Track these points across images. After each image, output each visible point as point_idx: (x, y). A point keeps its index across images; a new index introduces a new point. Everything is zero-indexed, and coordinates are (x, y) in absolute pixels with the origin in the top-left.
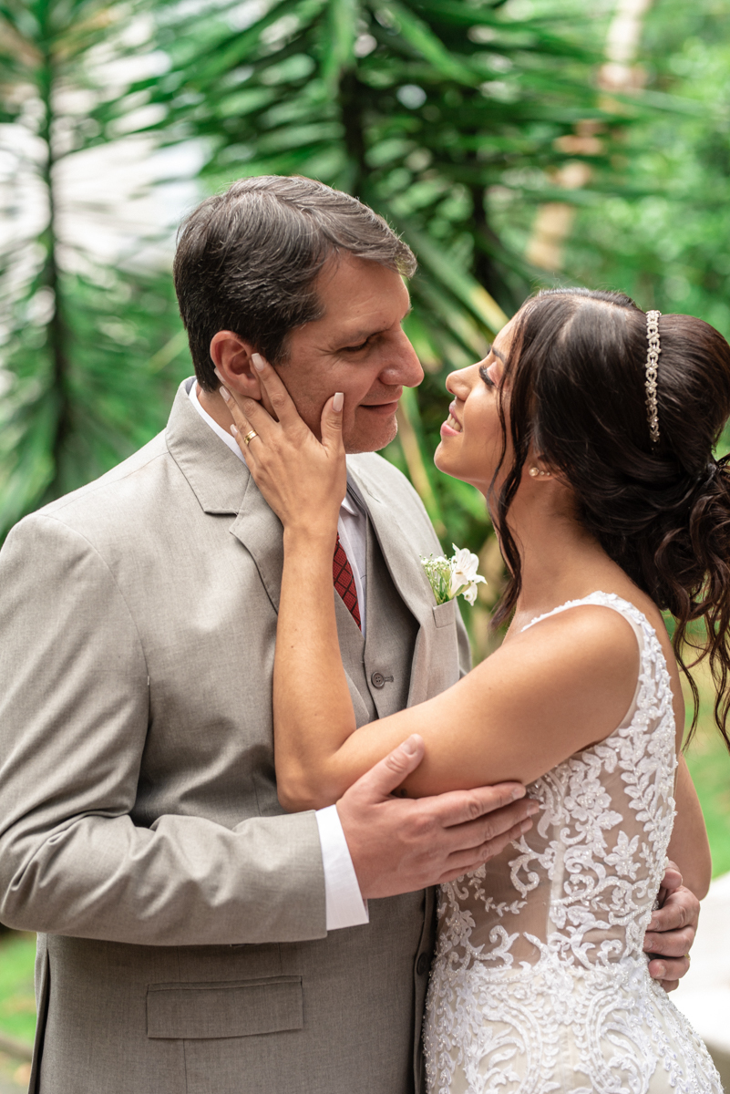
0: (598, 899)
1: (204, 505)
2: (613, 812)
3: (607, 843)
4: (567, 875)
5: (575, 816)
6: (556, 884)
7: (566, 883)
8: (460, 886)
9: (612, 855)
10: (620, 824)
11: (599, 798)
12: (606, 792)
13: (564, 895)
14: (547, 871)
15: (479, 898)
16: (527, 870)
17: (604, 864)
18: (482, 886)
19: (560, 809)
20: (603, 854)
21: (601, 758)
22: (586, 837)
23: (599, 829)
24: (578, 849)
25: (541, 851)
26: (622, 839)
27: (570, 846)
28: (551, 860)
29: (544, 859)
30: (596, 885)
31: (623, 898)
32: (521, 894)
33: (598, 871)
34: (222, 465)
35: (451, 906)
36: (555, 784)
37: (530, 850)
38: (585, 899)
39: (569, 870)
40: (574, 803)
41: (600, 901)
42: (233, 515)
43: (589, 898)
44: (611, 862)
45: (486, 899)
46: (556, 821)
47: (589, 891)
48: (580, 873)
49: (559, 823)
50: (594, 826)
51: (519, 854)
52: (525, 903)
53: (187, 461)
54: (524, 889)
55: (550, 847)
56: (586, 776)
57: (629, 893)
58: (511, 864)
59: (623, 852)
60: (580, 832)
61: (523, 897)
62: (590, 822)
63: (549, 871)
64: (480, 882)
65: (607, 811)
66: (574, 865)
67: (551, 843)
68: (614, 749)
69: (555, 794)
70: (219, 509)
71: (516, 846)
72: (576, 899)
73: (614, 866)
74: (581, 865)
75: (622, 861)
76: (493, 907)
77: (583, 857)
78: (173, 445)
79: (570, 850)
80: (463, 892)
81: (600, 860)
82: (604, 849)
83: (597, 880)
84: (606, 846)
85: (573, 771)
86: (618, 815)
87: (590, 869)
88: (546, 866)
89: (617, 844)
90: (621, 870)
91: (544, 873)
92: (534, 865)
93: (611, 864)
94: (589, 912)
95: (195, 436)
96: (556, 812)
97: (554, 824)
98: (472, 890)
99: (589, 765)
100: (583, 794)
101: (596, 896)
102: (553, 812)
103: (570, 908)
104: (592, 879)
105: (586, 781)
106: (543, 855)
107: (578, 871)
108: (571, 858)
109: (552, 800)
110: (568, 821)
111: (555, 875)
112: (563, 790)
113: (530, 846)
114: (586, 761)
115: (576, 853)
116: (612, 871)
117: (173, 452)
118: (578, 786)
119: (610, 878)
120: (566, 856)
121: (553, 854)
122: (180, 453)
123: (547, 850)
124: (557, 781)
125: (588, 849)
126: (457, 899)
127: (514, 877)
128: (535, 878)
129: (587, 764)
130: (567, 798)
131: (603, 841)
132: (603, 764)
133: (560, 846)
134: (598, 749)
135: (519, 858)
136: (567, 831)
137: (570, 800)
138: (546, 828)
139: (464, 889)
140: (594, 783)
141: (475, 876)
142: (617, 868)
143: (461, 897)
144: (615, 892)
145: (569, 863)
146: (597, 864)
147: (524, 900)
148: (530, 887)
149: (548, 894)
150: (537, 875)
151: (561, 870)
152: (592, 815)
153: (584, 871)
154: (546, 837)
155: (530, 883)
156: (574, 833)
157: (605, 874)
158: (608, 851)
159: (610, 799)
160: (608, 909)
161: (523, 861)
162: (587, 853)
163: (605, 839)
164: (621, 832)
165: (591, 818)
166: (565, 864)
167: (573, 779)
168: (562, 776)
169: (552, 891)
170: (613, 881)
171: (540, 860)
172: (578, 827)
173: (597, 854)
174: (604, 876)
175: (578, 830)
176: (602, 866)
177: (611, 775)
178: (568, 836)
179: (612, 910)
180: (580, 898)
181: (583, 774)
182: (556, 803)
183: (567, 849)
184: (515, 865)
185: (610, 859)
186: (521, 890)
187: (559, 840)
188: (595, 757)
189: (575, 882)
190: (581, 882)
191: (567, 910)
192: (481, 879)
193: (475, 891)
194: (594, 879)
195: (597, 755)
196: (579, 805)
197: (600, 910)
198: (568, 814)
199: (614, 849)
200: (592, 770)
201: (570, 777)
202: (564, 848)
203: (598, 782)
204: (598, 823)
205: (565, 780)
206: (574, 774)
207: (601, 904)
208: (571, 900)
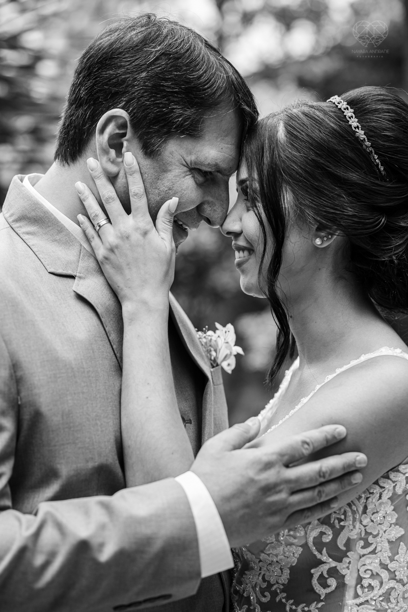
0: (381, 599)
1: (48, 267)
2: (398, 527)
3: (391, 552)
4: (360, 580)
5: (369, 531)
6: (350, 587)
7: (359, 586)
8: (262, 591)
9: (394, 562)
10: (402, 536)
11: (388, 515)
12: (394, 510)
13: (356, 596)
14: (344, 576)
15: (280, 600)
16: (327, 576)
17: (387, 569)
18: (283, 591)
19: (358, 525)
20: (388, 562)
21: (394, 482)
22: (376, 547)
23: (386, 541)
24: (370, 558)
25: (339, 560)
26: (401, 549)
27: (364, 555)
28: (348, 568)
29: (342, 567)
30: (381, 587)
31: (397, 598)
32: (320, 596)
33: (382, 575)
34: (58, 238)
35: (252, 608)
36: (354, 505)
37: (331, 560)
38: (371, 599)
39: (362, 575)
40: (368, 520)
41: (382, 601)
42: (72, 277)
43: (375, 598)
44: (392, 568)
45: (287, 601)
46: (354, 535)
47: (376, 591)
48: (369, 578)
49: (355, 537)
50: (383, 539)
51: (321, 562)
52: (323, 603)
53: (28, 233)
54: (323, 592)
55: (348, 557)
56: (380, 497)
57: (401, 594)
58: (312, 571)
59: (402, 560)
60: (372, 544)
61: (322, 598)
62: (380, 535)
63: (346, 577)
64: (282, 587)
65: (393, 526)
66: (365, 572)
67: (348, 554)
68: (404, 474)
69: (354, 512)
70: (60, 271)
71: (319, 556)
72: (365, 599)
73: (395, 571)
74: (371, 570)
75: (400, 567)
76: (294, 607)
77: (373, 563)
78: (13, 221)
79: (363, 559)
80: (265, 596)
81: (384, 567)
82: (389, 557)
83: (381, 583)
84: (390, 555)
85: (370, 493)
86: (401, 529)
87: (377, 574)
88: (343, 572)
89: (398, 554)
90: (399, 575)
91: (340, 578)
92: (333, 572)
93: (392, 570)
94: (374, 610)
95: (33, 214)
96: (354, 527)
97: (352, 538)
98: (274, 594)
99: (384, 488)
100: (377, 512)
101: (380, 596)
102: (351, 527)
103: (360, 607)
104: (378, 583)
105: (380, 501)
106: (340, 564)
107: (368, 576)
108: (364, 565)
109: (351, 518)
110: (363, 535)
111: (350, 580)
112: (361, 509)
113: (330, 556)
114: (382, 485)
115: (368, 561)
116: (393, 576)
117: (13, 226)
118: (373, 506)
119: (391, 581)
120: (360, 564)
121: (350, 563)
122: (20, 227)
123: (346, 560)
124: (356, 502)
125: (376, 558)
126: (259, 602)
127: (315, 581)
128: (333, 583)
129: (382, 487)
130: (364, 516)
131: (388, 551)
132: (394, 487)
133: (356, 556)
134: (392, 475)
135: (320, 566)
136: (362, 543)
137: (366, 518)
138: (344, 542)
139: (267, 594)
140: (387, 503)
141: (277, 583)
142: (397, 573)
143: (264, 600)
144: (393, 593)
145: (362, 570)
146: (382, 570)
147: (322, 601)
148: (328, 590)
149: (343, 595)
150: (335, 580)
151: (356, 575)
152: (382, 529)
153: (374, 576)
154: (344, 549)
155: (329, 586)
156: (367, 545)
157: (388, 578)
158: (392, 559)
159: (397, 516)
160: (387, 607)
161: (324, 569)
162: (377, 561)
163: (390, 549)
164: (402, 543)
165: (381, 532)
166: (359, 570)
167: (370, 500)
168: (360, 497)
169: (347, 594)
170: (392, 584)
171: (338, 568)
172: (371, 539)
173: (383, 562)
174: (387, 580)
175: (370, 542)
176: (386, 572)
177: (400, 495)
178: (363, 547)
179: (389, 608)
180: (368, 598)
181: (378, 495)
182: (354, 520)
183: (360, 558)
184: (316, 572)
185: (392, 566)
186: (321, 593)
187: (355, 551)
188: (389, 481)
189: (366, 585)
190: (370, 585)
191: (358, 608)
192: (283, 584)
193: (277, 594)
194: (380, 582)
195: (391, 480)
196: (372, 521)
197: (382, 608)
198: (363, 528)
199: (396, 558)
200: (386, 492)
201: (367, 499)
202: (358, 557)
203: (390, 502)
204: (386, 536)
205: (363, 500)
206: (371, 495)
207: (383, 603)
208: (361, 600)
